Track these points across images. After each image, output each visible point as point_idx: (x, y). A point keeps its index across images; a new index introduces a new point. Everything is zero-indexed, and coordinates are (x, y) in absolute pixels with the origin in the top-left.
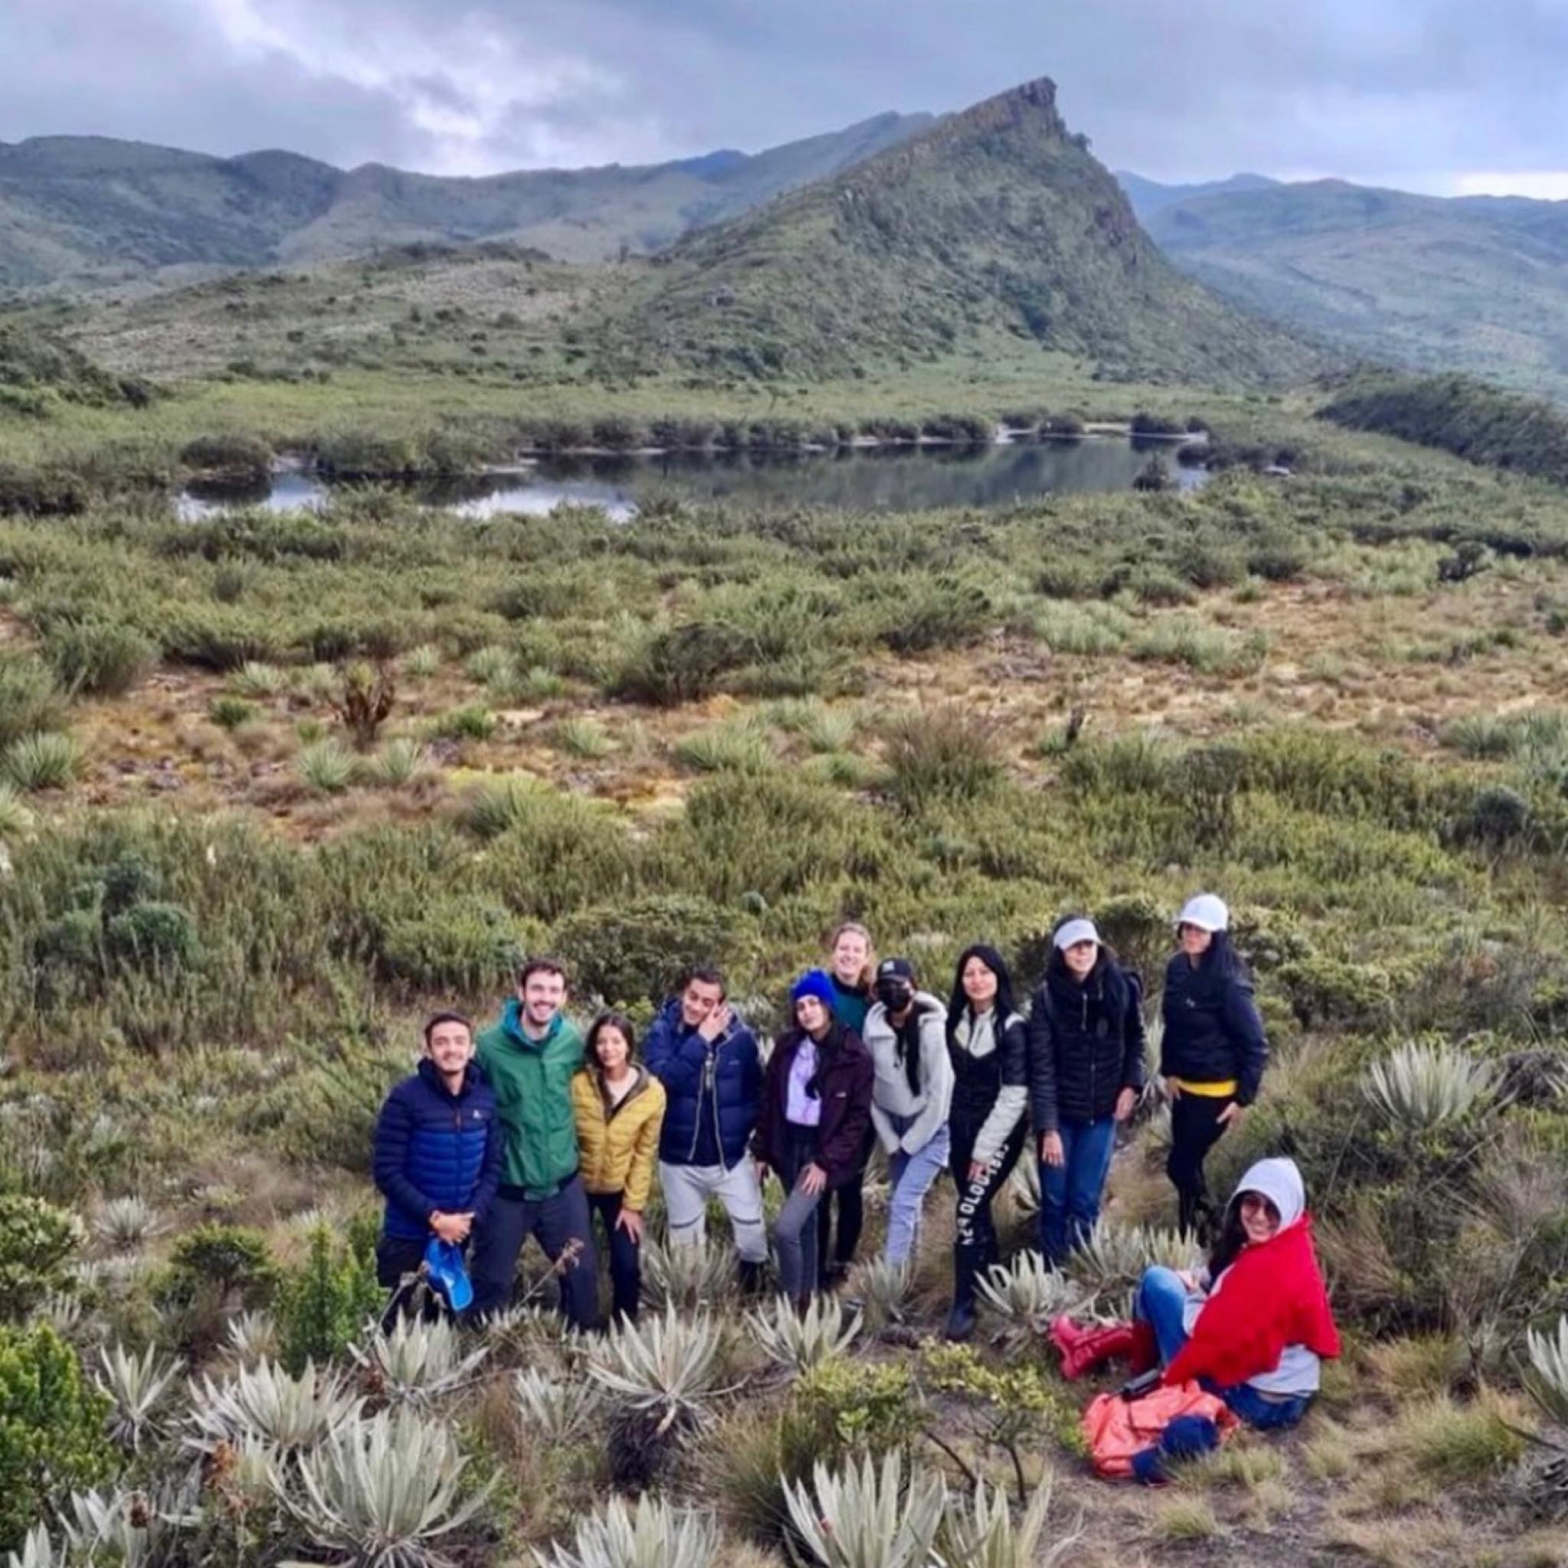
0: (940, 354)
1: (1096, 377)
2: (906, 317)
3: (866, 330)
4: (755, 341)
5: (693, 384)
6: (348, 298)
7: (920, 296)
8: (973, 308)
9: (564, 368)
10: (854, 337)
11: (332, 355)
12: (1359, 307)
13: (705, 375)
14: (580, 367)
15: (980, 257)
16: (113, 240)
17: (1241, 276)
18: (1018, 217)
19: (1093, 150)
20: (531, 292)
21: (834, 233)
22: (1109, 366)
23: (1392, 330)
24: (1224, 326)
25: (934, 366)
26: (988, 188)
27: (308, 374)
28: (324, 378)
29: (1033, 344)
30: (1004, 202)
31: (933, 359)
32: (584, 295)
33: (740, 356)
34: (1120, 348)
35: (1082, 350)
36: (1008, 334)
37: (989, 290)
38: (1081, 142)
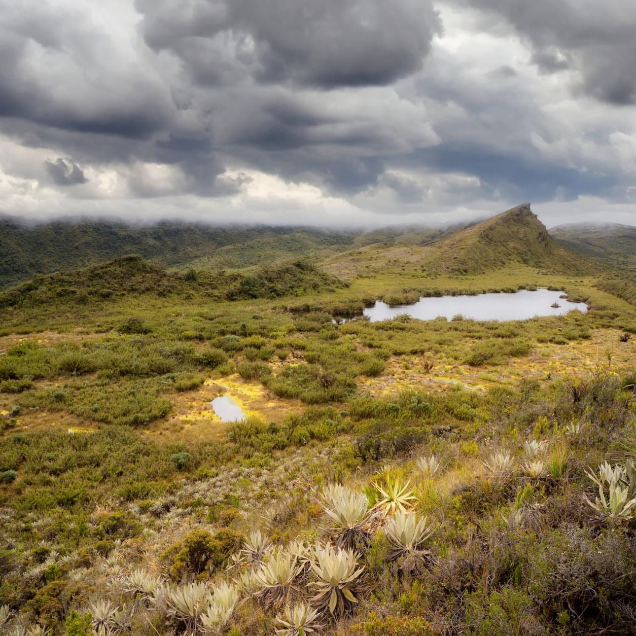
0: (502, 268)
1: (538, 273)
2: (494, 260)
3: (485, 263)
4: (462, 267)
5: (450, 278)
6: (375, 256)
7: (498, 255)
8: (509, 257)
9: (422, 274)
10: (483, 265)
11: (376, 271)
12: (602, 251)
13: (451, 275)
14: (425, 274)
15: (512, 245)
16: (322, 240)
17: (573, 244)
18: (521, 236)
19: (539, 218)
20: (412, 255)
21: (479, 241)
22: (541, 271)
23: (610, 257)
24: (569, 259)
25: (501, 271)
26: (514, 229)
27: (372, 276)
28: (375, 277)
29: (524, 265)
30: (518, 232)
31: (500, 269)
32: (424, 256)
33: (459, 270)
34: (543, 265)
35: (534, 266)
36: (517, 262)
37: (513, 253)
38: (536, 216)
